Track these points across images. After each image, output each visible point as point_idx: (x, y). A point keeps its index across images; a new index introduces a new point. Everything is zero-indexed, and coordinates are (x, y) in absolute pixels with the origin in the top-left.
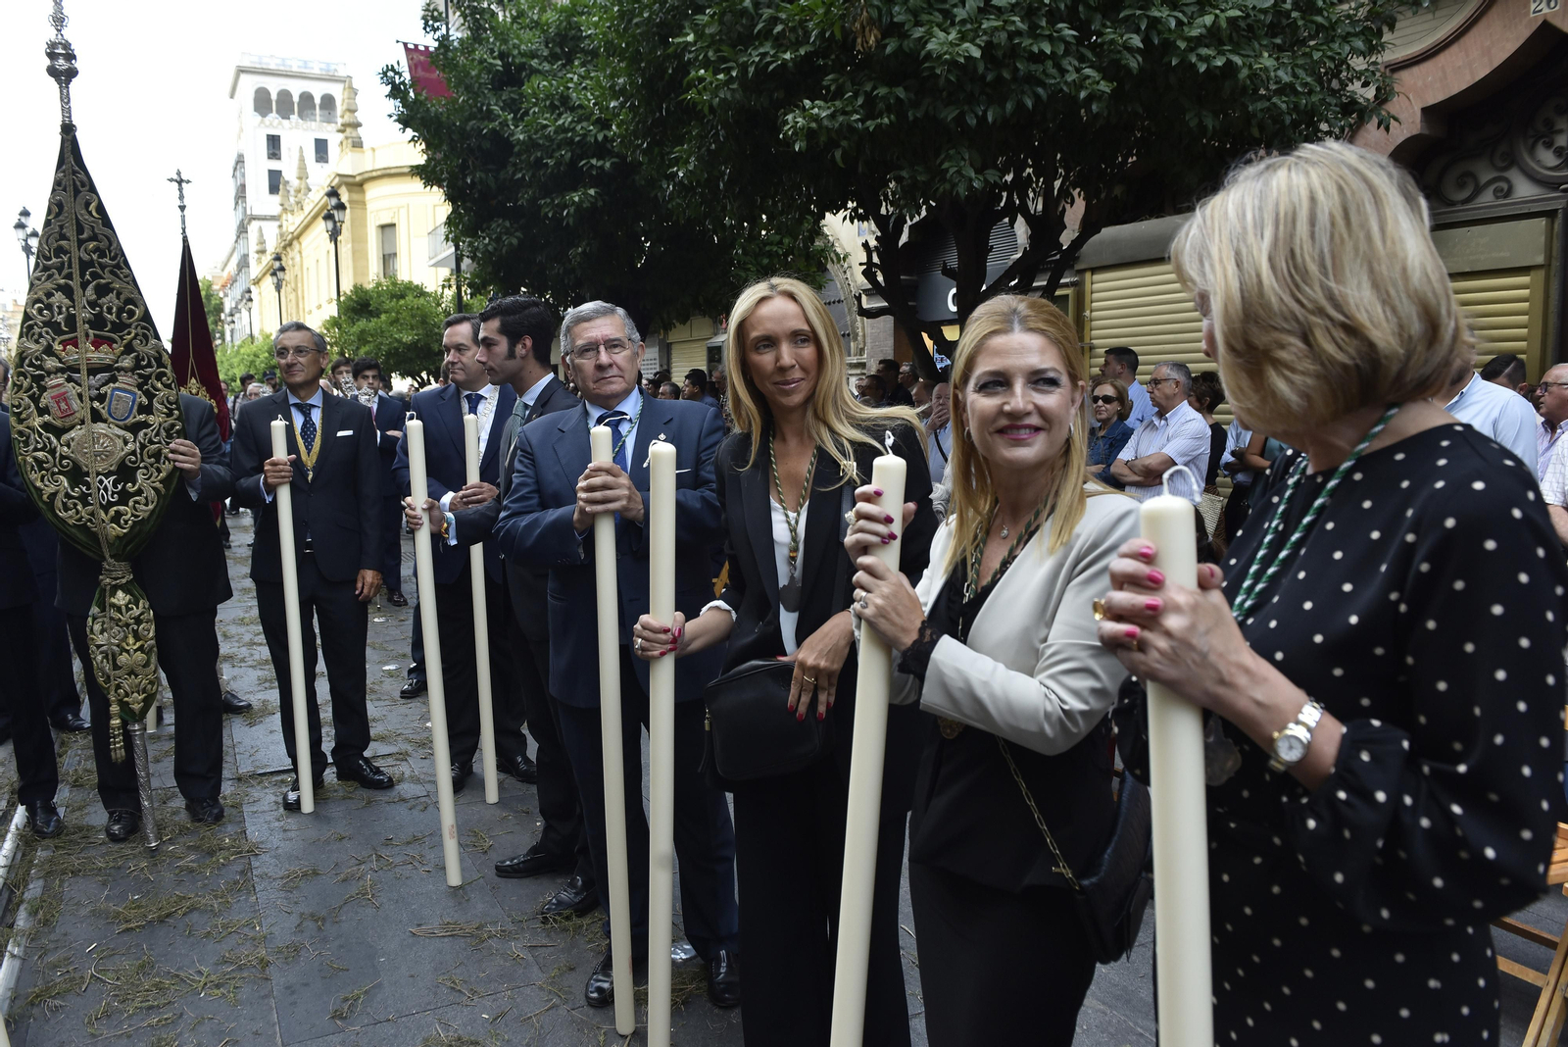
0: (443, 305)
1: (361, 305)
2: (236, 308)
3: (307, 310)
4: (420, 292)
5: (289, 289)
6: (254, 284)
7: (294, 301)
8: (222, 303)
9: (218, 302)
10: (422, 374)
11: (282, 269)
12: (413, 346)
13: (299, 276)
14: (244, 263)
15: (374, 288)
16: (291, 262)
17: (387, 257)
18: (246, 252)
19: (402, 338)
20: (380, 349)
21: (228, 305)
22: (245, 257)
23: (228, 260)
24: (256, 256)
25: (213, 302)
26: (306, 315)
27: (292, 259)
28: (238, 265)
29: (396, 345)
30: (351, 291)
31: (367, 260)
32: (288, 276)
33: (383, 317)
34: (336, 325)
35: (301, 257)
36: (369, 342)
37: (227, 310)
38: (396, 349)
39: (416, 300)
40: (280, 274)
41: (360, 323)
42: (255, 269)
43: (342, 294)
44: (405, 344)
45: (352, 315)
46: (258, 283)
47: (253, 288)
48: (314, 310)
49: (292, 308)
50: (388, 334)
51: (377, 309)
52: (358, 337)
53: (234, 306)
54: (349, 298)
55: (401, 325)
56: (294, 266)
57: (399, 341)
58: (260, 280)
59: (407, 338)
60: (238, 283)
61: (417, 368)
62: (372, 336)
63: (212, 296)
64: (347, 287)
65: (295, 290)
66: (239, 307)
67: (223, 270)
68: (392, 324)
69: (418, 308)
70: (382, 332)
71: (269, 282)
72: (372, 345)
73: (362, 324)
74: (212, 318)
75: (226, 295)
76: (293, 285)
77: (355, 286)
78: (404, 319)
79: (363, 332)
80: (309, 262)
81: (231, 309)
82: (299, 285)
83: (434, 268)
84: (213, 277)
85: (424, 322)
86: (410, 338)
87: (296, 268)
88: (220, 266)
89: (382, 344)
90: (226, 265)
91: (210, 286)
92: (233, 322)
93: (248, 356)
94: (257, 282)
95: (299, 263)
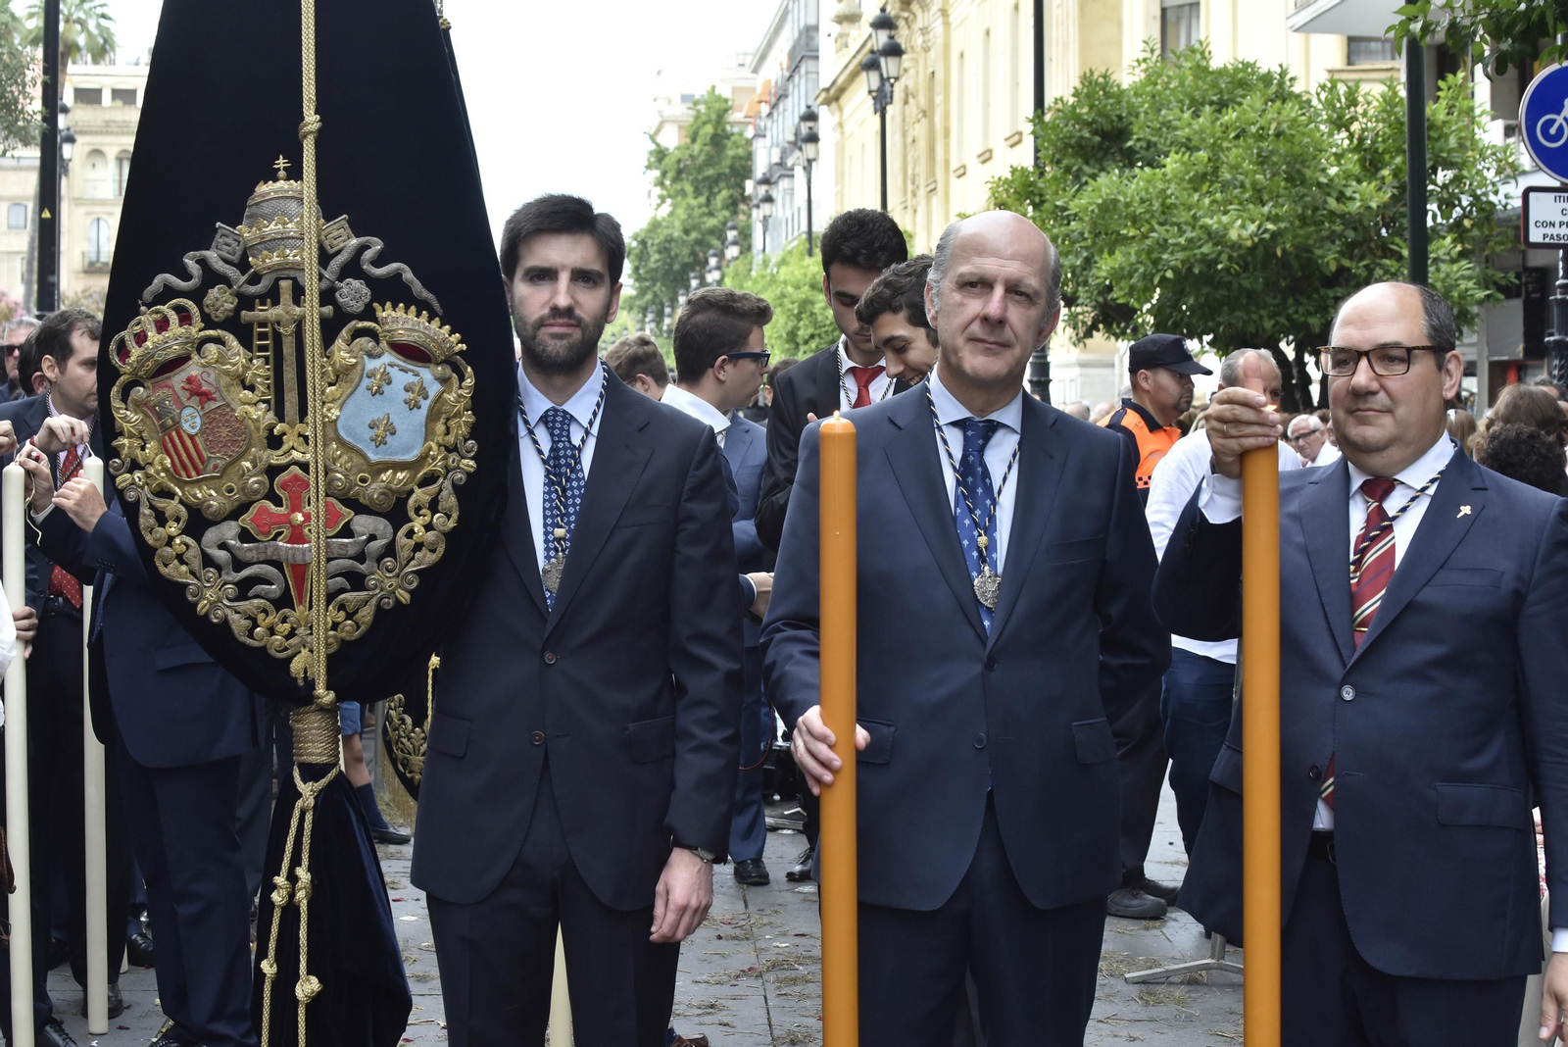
0: (1355, 127)
1: (1105, 135)
2: (781, 164)
3: (954, 165)
4: (1277, 88)
5: (912, 109)
6: (828, 102)
7: (922, 144)
8: (749, 156)
9: (741, 151)
10: (1283, 345)
11: (894, 50)
12: (1259, 255)
13: (939, 76)
14: (805, 52)
15: (1143, 84)
16: (918, 40)
17: (1170, 15)
18: (812, 21)
19: (1226, 228)
20: (1156, 262)
21: (763, 158)
22: (810, 32)
23: (769, 45)
24: (836, 29)
25: (730, 153)
26: (952, 177)
27: (924, 31)
28: (792, 54)
29: (1206, 249)
30: (1076, 94)
31: (1120, 24)
32: (909, 73)
33: (1172, 163)
34: (1030, 195)
35: (946, 24)
36: (1126, 240)
37: (760, 168)
38: (1209, 263)
39: (1272, 109)
40: (889, 65)
41: (1103, 179)
42: (832, 64)
43: (1048, 101)
44: (1235, 246)
45: (1077, 164)
46: (837, 98)
47: (823, 112)
48: (973, 164)
49: (916, 161)
50: (1184, 216)
51: (1150, 145)
52: (1094, 224)
53: (776, 159)
54: (1070, 115)
55: (1225, 186)
56: (927, 50)
57: (1217, 238)
58: (842, 90)
59: (1241, 228)
60: (789, 100)
61: (1268, 324)
62: (1135, 220)
63: (728, 137)
64: (1062, 86)
65: (927, 113)
66: (790, 162)
67: (755, 71)
68: (1198, 181)
69: (1278, 134)
70: (1166, 209)
71: (860, 98)
72: (1133, 249)
73: (1108, 183)
74: (725, 193)
75: (760, 135)
76: (922, 99)
77: (1087, 79)
78: (1235, 167)
79: (1108, 207)
80: (965, 38)
81: (771, 167)
82: (939, 99)
83: (1301, 36)
84: (735, 90)
85: (1296, 178)
86: (1252, 227)
87: (932, 54)
88: (750, 61)
89: (1163, 245)
90: (763, 57)
91: (726, 111)
92: (769, 199)
93: (797, 287)
94: (835, 95)
95: (940, 41)
